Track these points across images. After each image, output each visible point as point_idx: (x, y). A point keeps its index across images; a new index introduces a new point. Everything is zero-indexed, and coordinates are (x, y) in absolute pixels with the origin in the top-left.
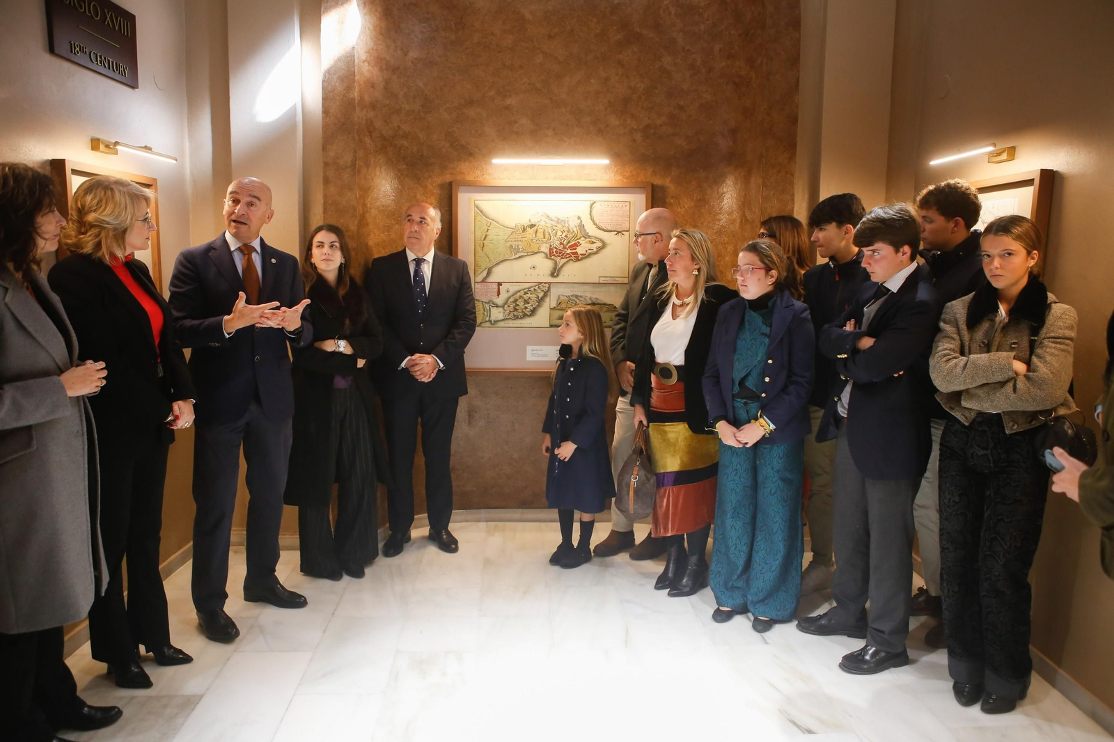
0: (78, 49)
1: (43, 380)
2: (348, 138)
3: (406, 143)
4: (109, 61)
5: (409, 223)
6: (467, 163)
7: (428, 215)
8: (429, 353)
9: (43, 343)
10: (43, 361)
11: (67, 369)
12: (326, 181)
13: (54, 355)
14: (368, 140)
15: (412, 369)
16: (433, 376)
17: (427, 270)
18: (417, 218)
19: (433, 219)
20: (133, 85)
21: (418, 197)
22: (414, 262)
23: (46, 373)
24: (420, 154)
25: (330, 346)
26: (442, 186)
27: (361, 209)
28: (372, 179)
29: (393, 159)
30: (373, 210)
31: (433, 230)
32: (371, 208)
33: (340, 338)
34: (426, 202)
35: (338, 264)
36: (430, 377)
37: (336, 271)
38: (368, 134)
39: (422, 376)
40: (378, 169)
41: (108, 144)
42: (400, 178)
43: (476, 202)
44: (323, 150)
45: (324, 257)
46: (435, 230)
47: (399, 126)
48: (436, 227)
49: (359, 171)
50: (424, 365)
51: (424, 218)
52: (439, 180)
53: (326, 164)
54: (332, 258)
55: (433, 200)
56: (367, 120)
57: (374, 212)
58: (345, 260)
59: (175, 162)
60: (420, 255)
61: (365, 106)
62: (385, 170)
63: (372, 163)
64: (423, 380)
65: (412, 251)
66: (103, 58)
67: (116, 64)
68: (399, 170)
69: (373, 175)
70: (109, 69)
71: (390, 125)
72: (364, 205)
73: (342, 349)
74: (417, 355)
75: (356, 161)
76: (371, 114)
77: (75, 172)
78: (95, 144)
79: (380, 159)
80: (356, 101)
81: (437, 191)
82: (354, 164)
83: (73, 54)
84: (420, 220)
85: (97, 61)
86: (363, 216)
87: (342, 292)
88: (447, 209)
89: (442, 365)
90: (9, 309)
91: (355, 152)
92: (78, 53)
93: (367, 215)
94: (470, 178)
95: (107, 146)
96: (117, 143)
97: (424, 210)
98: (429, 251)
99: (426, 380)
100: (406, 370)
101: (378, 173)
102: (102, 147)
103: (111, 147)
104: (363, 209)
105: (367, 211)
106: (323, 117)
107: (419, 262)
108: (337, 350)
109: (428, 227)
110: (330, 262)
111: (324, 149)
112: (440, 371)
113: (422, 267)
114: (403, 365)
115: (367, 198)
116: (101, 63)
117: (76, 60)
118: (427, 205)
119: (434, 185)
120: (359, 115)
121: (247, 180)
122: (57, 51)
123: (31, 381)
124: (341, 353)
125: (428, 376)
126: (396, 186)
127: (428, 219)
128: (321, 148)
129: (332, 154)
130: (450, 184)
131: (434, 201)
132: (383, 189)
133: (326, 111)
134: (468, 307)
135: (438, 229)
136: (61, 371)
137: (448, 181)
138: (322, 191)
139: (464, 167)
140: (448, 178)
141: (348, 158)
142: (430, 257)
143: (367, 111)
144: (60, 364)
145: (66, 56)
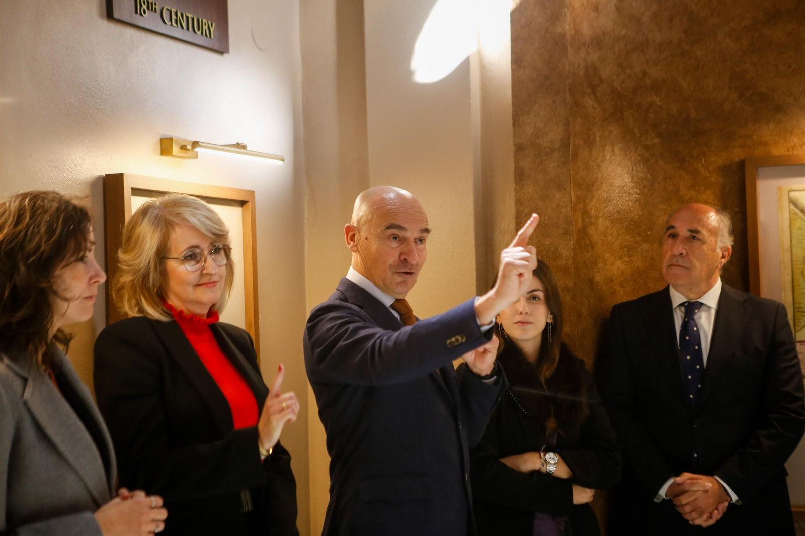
0: (145, 7)
1: (69, 519)
2: (554, 101)
3: (657, 101)
4: (187, 18)
5: (670, 241)
6: (772, 126)
7: (703, 226)
8: (709, 472)
9: (72, 460)
10: (72, 489)
11: (106, 501)
12: (520, 175)
13: (86, 479)
14: (589, 102)
15: (676, 502)
16: (717, 516)
17: (706, 322)
18: (683, 231)
19: (714, 232)
20: (222, 49)
21: (683, 191)
22: (683, 309)
23: (75, 508)
24: (684, 116)
25: (530, 462)
26: (725, 170)
27: (580, 220)
28: (599, 167)
29: (636, 130)
30: (601, 221)
31: (714, 251)
32: (597, 218)
33: (546, 451)
34: (698, 201)
35: (541, 326)
36: (711, 517)
37: (538, 340)
38: (589, 90)
39: (694, 515)
40: (608, 148)
41: (184, 144)
42: (647, 161)
43: (792, 194)
44: (514, 124)
45: (518, 318)
46: (719, 251)
47: (644, 73)
48: (720, 244)
49: (575, 156)
50: (699, 494)
51: (697, 232)
52: (719, 160)
53: (519, 149)
54: (531, 319)
55: (709, 195)
56: (586, 68)
57: (602, 224)
58: (554, 318)
59: (281, 163)
60: (693, 297)
61: (584, 44)
62: (621, 149)
63: (598, 139)
64: (698, 522)
65: (677, 290)
66: (179, 14)
67: (198, 20)
68: (647, 148)
69: (599, 160)
70: (188, 29)
71: (628, 71)
72: (585, 213)
73: (551, 468)
74: (686, 476)
75: (569, 139)
76: (594, 57)
77: (137, 191)
78: (166, 146)
79: (612, 132)
80: (568, 37)
81: (716, 179)
82: (565, 144)
83: (138, 16)
84: (688, 234)
85: (171, 20)
86: (583, 232)
87: (546, 372)
88: (736, 209)
89: (734, 497)
90: (29, 410)
91: (567, 123)
92: (145, 12)
93: (591, 230)
94: (778, 151)
95: (183, 148)
96: (195, 144)
97: (699, 217)
98: (710, 286)
99: (702, 521)
100: (669, 505)
101: (608, 156)
102: (176, 149)
103: (190, 148)
104: (583, 220)
105: (591, 223)
106: (513, 70)
107: (692, 308)
108: (544, 469)
109: (705, 247)
110: (528, 327)
111: (516, 123)
112: (731, 506)
113: (696, 317)
114: (663, 492)
115: (591, 200)
116: (176, 22)
117: (141, 24)
118: (706, 207)
119: (711, 168)
120: (576, 60)
121: (392, 195)
122: (116, 15)
123: (54, 522)
124: (549, 475)
125: (705, 516)
126: (641, 175)
127: (704, 232)
128: (511, 122)
129: (529, 130)
130: (742, 165)
131: (712, 197)
132: (618, 182)
133: (517, 60)
134: (789, 388)
135: (724, 249)
136: (96, 505)
137: (737, 159)
138: (513, 193)
139: (766, 131)
140: (737, 154)
141: (555, 134)
142: (712, 297)
143: (587, 53)
144: (95, 493)
145: (129, 21)
